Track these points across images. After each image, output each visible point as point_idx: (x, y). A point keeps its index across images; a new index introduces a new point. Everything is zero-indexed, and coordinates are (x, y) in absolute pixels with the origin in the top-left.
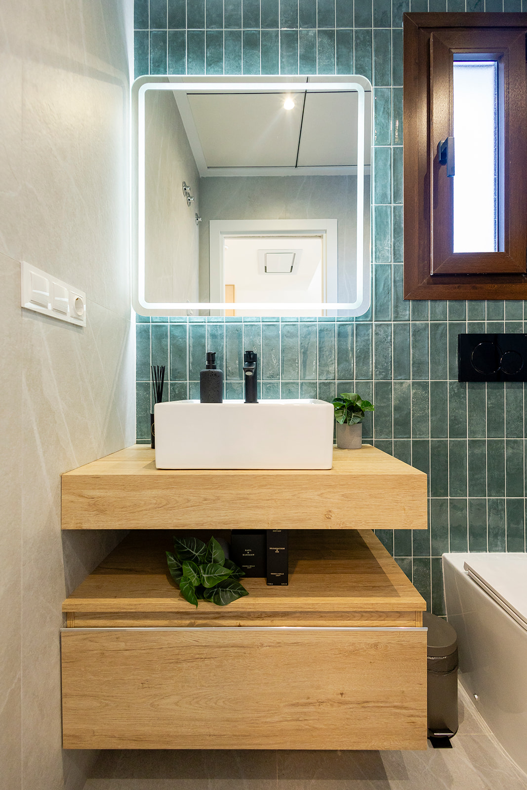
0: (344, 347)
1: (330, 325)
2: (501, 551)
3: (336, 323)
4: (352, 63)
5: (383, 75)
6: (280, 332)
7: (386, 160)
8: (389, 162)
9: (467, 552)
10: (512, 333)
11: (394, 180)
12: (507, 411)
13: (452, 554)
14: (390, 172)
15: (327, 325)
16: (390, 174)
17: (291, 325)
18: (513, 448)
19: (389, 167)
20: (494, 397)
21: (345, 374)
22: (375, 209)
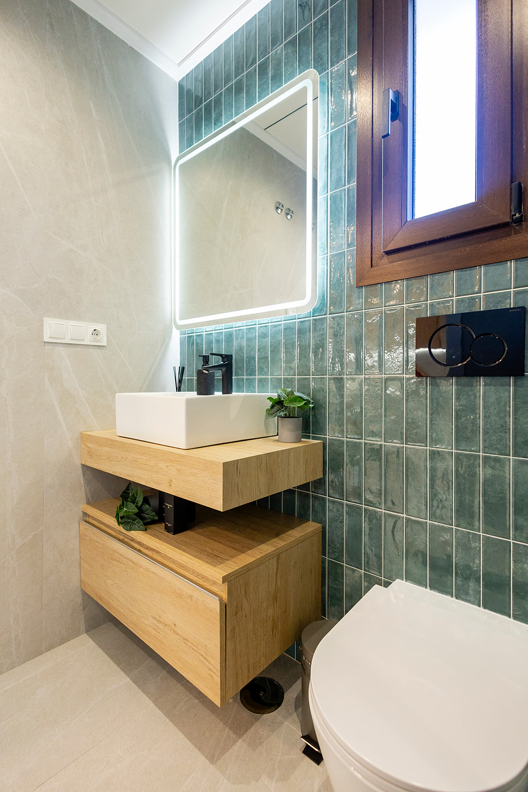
0: (303, 343)
1: (292, 323)
2: (473, 603)
3: (296, 320)
4: (310, 58)
5: (338, 51)
6: (257, 334)
7: (341, 140)
8: (344, 142)
9: (426, 588)
10: (494, 309)
11: (348, 160)
12: (485, 416)
13: (407, 583)
14: (344, 153)
15: (290, 323)
16: (344, 155)
17: (264, 326)
18: (493, 468)
19: (344, 147)
20: (465, 397)
21: (304, 370)
22: (330, 197)
